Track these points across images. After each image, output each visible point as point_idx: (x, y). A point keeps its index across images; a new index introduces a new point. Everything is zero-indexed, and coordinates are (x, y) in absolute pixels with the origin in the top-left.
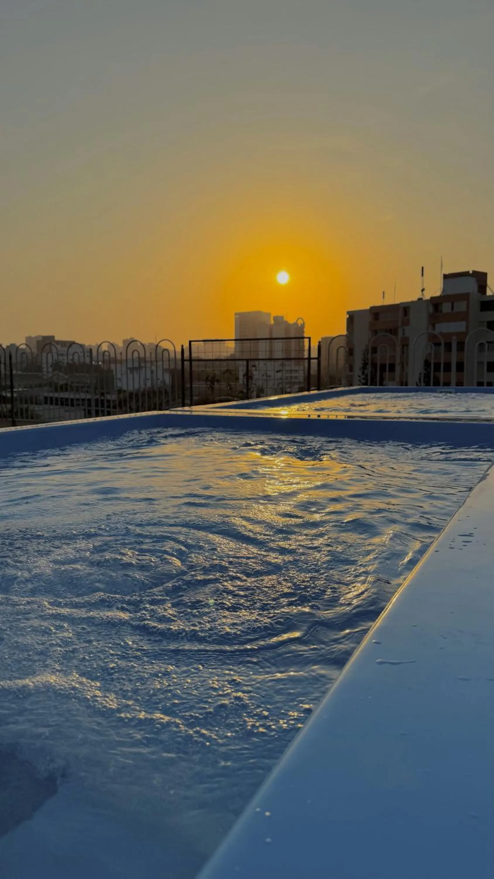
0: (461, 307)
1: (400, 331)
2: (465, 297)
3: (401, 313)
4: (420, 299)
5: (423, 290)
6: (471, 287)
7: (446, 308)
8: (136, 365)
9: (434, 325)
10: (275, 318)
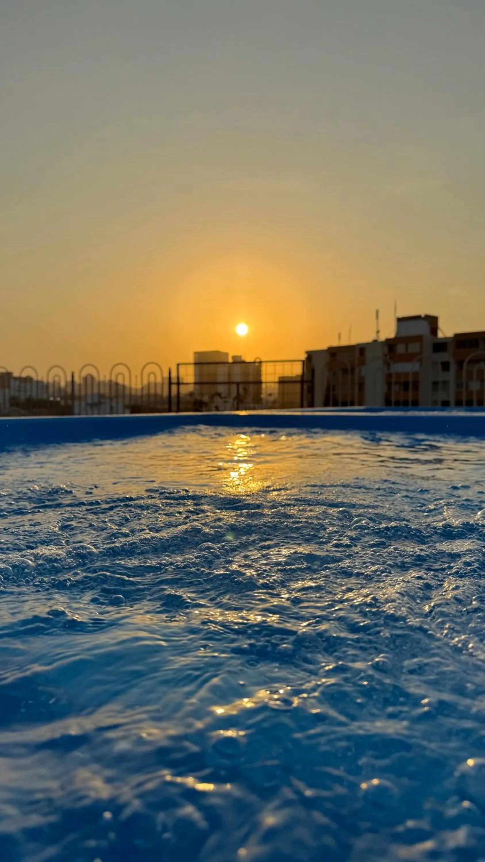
0: (415, 348)
1: (357, 371)
2: (418, 339)
3: (357, 353)
4: (375, 341)
5: (378, 332)
6: (424, 329)
7: (400, 349)
8: (96, 400)
9: (389, 365)
10: (233, 357)
